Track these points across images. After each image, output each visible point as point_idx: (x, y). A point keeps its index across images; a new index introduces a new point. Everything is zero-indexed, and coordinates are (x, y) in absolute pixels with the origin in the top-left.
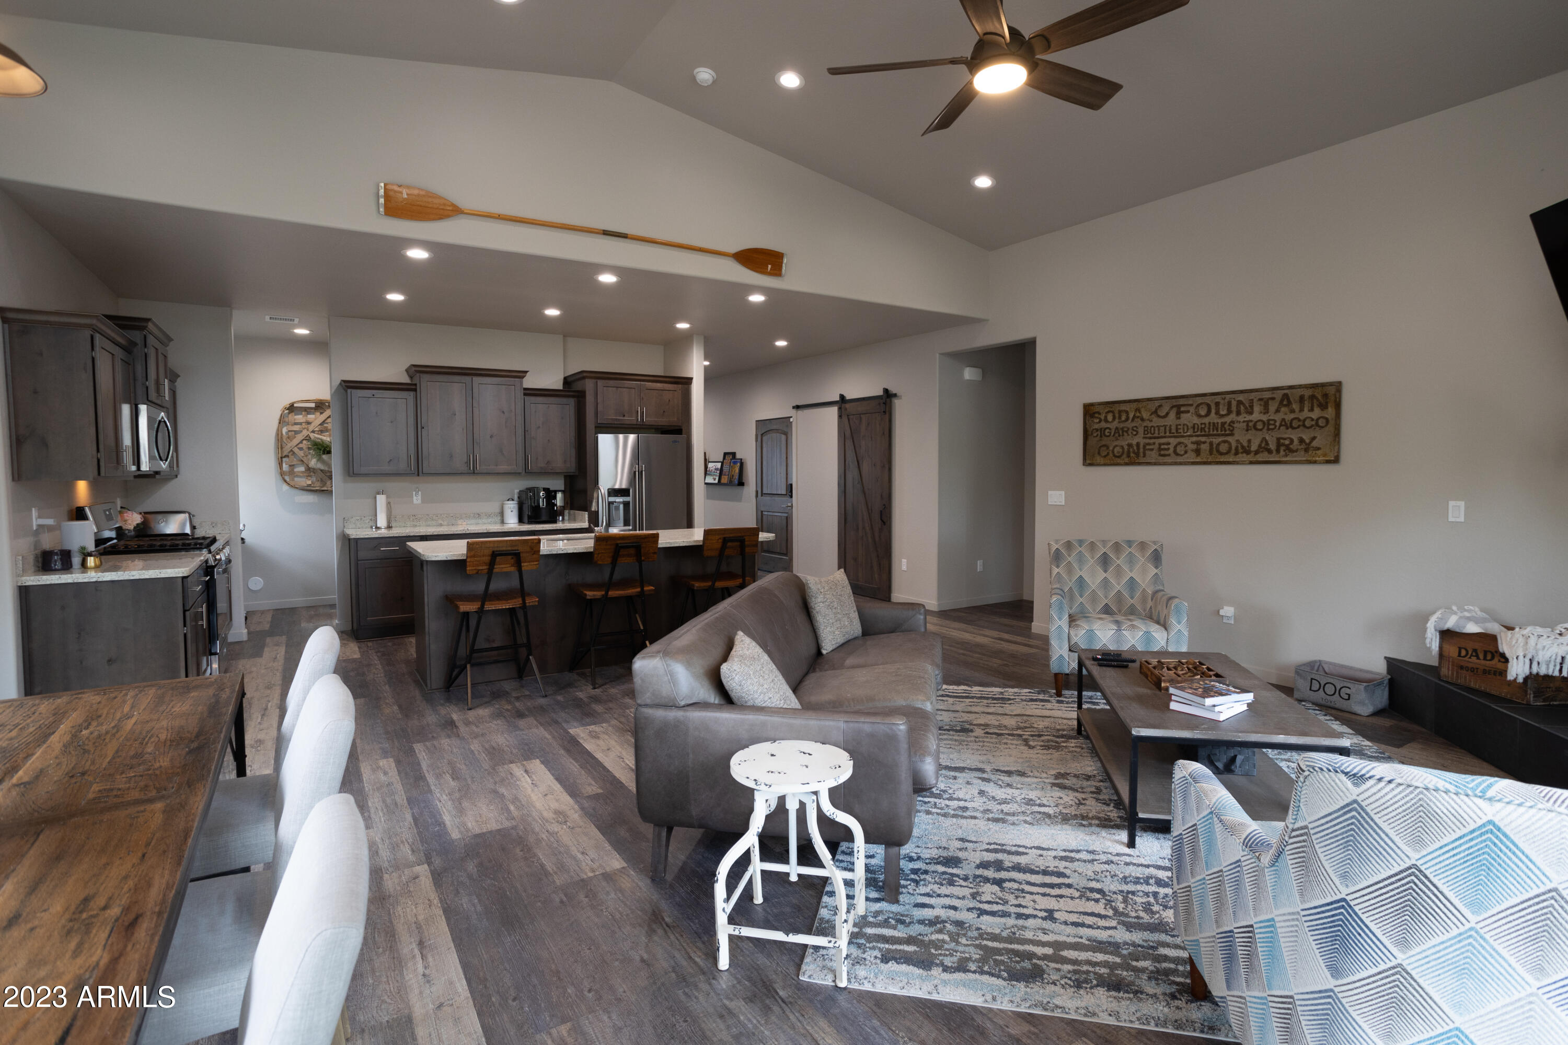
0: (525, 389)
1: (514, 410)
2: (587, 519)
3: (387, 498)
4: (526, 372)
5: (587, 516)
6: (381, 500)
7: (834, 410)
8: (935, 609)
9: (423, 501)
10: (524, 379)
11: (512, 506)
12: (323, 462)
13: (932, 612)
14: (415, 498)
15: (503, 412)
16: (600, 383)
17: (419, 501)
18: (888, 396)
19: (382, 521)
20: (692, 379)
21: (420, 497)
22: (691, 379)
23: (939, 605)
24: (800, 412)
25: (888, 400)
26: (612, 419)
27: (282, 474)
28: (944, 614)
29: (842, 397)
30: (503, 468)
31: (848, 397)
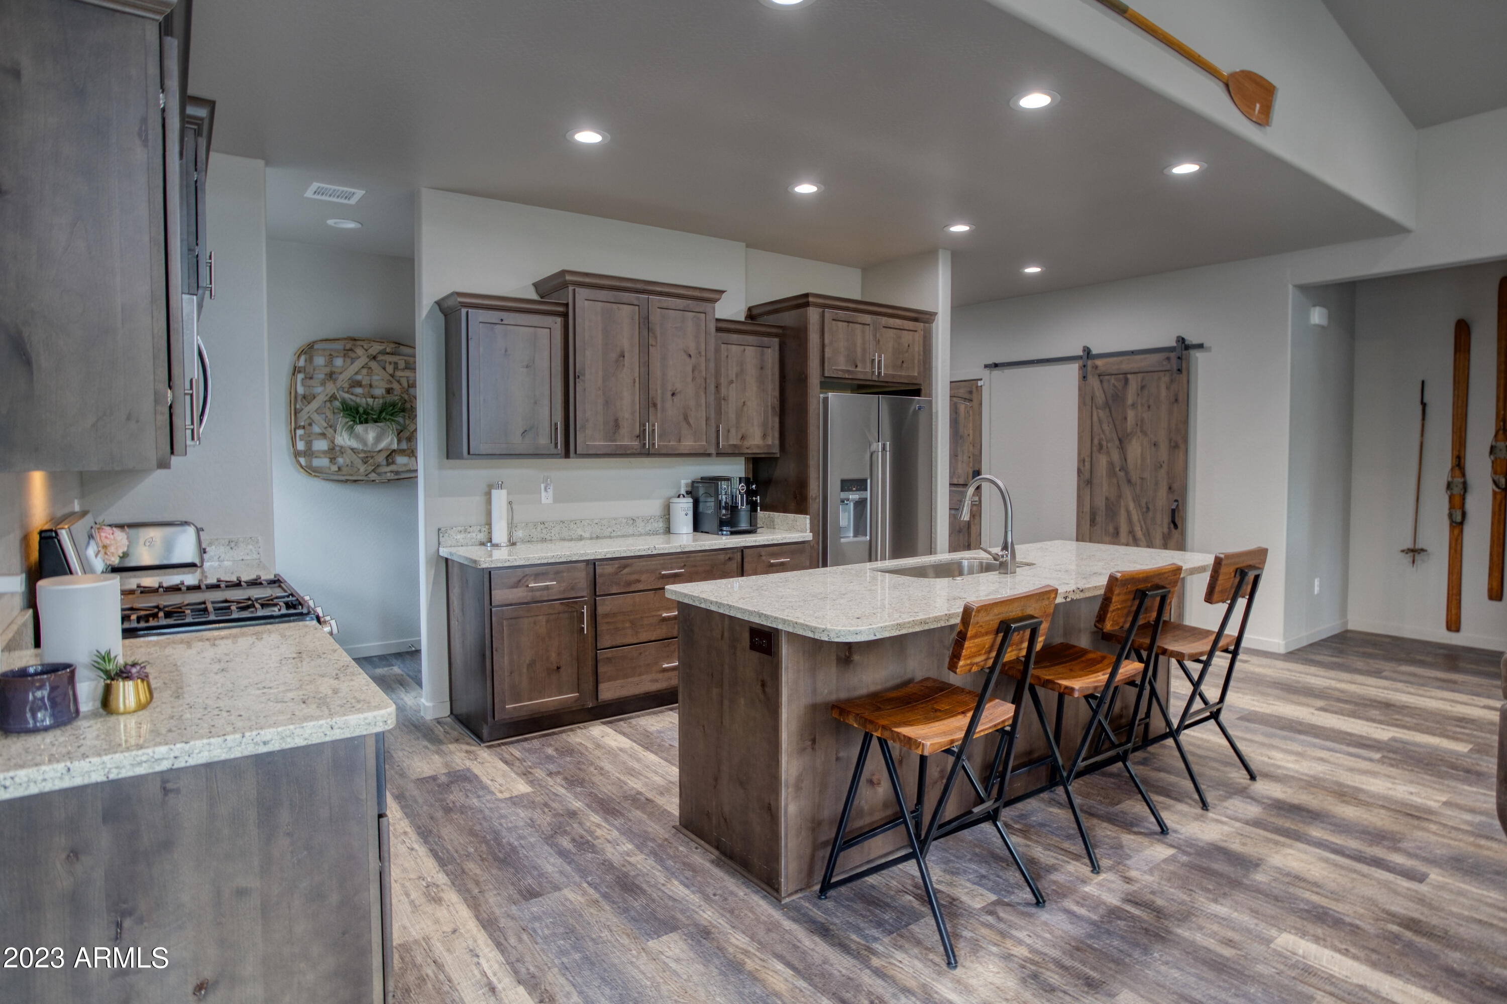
0: (718, 320)
1: (703, 353)
2: (808, 526)
3: (508, 494)
4: (723, 292)
5: (808, 521)
6: (500, 498)
7: (1074, 369)
8: (1282, 650)
9: (556, 500)
10: (717, 305)
11: (685, 506)
12: (358, 437)
13: (1279, 655)
14: (543, 494)
15: (690, 356)
16: (829, 313)
17: (550, 501)
18: (1184, 347)
19: (500, 534)
20: (935, 314)
21: (550, 491)
22: (933, 315)
23: (1286, 644)
24: (996, 373)
25: (1184, 352)
26: (842, 371)
27: (297, 454)
28: (1292, 656)
29: (1087, 351)
30: (688, 444)
31: (1094, 351)
